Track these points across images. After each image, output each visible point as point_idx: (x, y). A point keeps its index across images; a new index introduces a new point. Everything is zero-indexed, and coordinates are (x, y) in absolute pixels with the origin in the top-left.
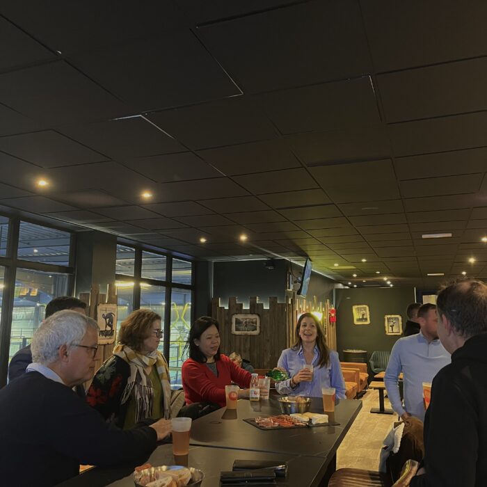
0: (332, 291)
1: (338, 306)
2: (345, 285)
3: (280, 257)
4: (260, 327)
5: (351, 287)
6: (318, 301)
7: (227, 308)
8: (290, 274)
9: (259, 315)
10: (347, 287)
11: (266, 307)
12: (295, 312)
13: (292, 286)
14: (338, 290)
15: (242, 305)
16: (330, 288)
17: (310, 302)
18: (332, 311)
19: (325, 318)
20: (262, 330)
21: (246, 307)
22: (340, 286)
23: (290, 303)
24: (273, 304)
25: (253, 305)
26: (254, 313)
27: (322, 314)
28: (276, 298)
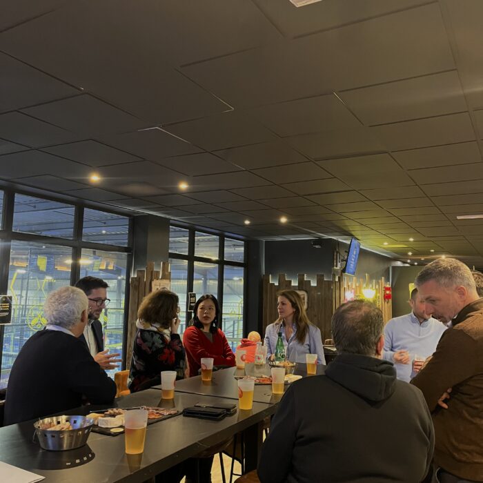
0: (389, 268)
1: (394, 284)
2: (404, 263)
3: (326, 237)
4: (308, 303)
5: (412, 265)
6: (371, 278)
7: (277, 284)
8: (337, 252)
9: (306, 291)
10: (407, 265)
11: (314, 284)
12: (342, 289)
13: (339, 264)
14: (394, 268)
15: (290, 282)
16: (386, 266)
17: (361, 280)
18: (387, 289)
19: (378, 295)
20: (310, 305)
21: (295, 283)
22: (399, 264)
23: (337, 280)
24: (320, 281)
25: (301, 282)
26: (303, 290)
27: (375, 291)
28: (323, 276)
